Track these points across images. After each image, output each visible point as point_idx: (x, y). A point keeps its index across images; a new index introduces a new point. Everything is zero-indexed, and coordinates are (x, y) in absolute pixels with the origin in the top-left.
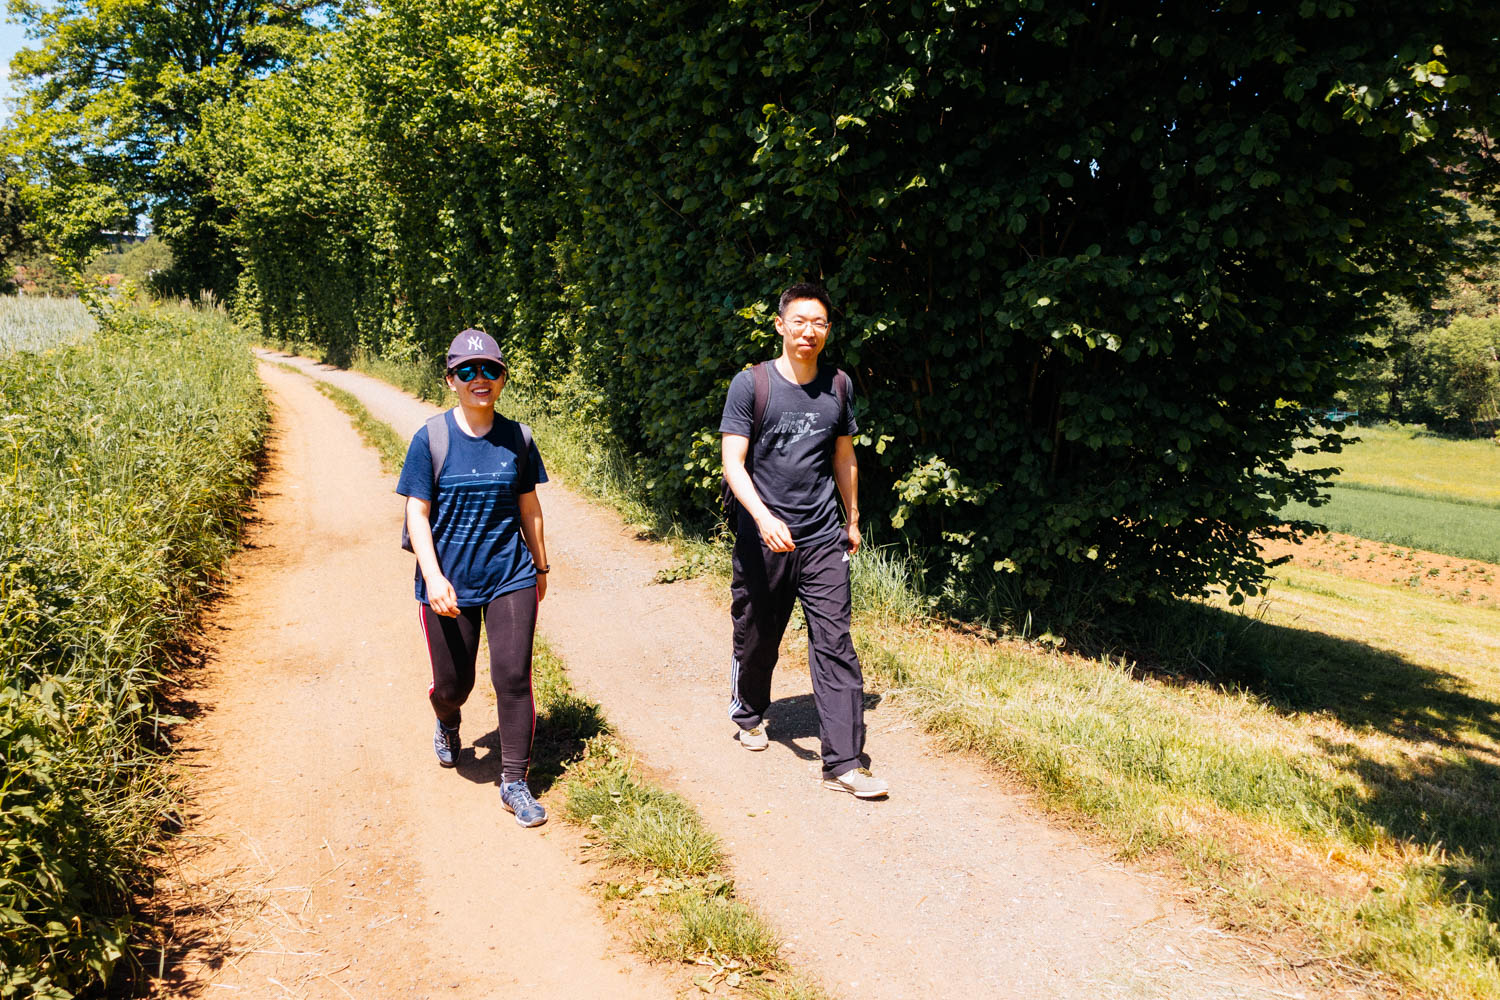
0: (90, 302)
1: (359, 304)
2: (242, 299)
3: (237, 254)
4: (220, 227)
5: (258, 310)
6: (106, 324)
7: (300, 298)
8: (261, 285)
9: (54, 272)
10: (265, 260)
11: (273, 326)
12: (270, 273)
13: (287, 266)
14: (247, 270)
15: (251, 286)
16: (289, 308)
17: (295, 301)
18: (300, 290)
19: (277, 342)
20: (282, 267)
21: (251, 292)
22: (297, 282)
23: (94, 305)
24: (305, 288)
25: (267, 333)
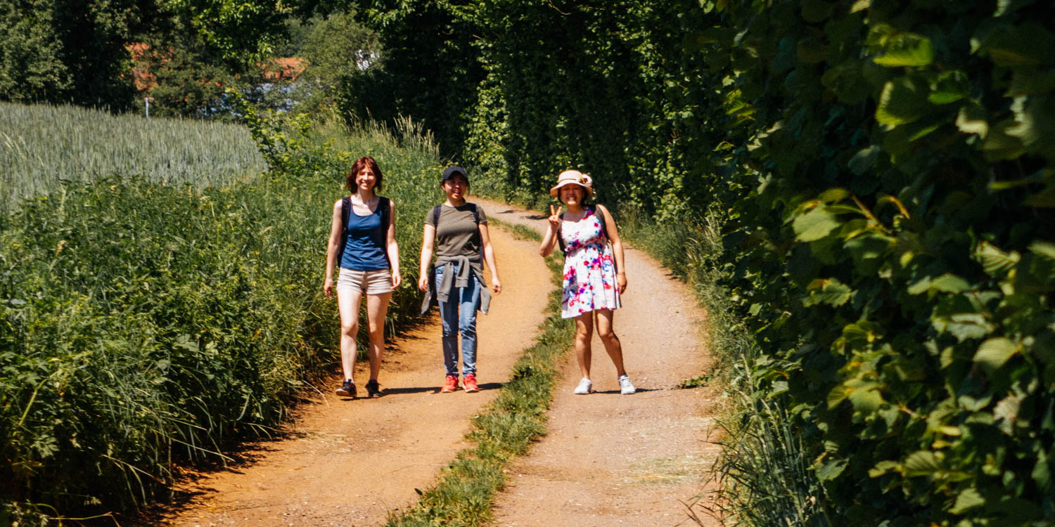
0: (261, 139)
1: (633, 138)
2: (483, 122)
3: (477, 51)
4: (454, 7)
5: (504, 142)
6: (278, 165)
7: (560, 125)
8: (510, 101)
9: (190, 58)
10: (516, 61)
11: (524, 168)
12: (523, 83)
13: (544, 74)
14: (491, 77)
15: (497, 104)
16: (546, 140)
17: (555, 131)
18: (562, 112)
19: (527, 195)
20: (539, 76)
21: (495, 112)
22: (559, 100)
23: (265, 142)
24: (567, 110)
25: (514, 179)
